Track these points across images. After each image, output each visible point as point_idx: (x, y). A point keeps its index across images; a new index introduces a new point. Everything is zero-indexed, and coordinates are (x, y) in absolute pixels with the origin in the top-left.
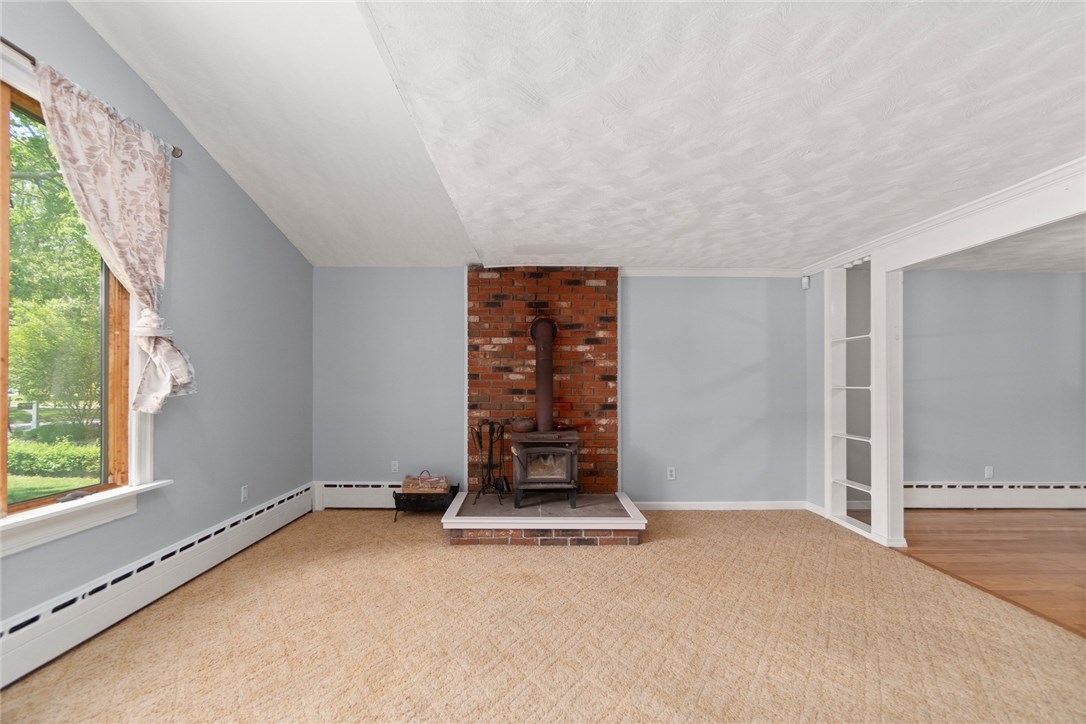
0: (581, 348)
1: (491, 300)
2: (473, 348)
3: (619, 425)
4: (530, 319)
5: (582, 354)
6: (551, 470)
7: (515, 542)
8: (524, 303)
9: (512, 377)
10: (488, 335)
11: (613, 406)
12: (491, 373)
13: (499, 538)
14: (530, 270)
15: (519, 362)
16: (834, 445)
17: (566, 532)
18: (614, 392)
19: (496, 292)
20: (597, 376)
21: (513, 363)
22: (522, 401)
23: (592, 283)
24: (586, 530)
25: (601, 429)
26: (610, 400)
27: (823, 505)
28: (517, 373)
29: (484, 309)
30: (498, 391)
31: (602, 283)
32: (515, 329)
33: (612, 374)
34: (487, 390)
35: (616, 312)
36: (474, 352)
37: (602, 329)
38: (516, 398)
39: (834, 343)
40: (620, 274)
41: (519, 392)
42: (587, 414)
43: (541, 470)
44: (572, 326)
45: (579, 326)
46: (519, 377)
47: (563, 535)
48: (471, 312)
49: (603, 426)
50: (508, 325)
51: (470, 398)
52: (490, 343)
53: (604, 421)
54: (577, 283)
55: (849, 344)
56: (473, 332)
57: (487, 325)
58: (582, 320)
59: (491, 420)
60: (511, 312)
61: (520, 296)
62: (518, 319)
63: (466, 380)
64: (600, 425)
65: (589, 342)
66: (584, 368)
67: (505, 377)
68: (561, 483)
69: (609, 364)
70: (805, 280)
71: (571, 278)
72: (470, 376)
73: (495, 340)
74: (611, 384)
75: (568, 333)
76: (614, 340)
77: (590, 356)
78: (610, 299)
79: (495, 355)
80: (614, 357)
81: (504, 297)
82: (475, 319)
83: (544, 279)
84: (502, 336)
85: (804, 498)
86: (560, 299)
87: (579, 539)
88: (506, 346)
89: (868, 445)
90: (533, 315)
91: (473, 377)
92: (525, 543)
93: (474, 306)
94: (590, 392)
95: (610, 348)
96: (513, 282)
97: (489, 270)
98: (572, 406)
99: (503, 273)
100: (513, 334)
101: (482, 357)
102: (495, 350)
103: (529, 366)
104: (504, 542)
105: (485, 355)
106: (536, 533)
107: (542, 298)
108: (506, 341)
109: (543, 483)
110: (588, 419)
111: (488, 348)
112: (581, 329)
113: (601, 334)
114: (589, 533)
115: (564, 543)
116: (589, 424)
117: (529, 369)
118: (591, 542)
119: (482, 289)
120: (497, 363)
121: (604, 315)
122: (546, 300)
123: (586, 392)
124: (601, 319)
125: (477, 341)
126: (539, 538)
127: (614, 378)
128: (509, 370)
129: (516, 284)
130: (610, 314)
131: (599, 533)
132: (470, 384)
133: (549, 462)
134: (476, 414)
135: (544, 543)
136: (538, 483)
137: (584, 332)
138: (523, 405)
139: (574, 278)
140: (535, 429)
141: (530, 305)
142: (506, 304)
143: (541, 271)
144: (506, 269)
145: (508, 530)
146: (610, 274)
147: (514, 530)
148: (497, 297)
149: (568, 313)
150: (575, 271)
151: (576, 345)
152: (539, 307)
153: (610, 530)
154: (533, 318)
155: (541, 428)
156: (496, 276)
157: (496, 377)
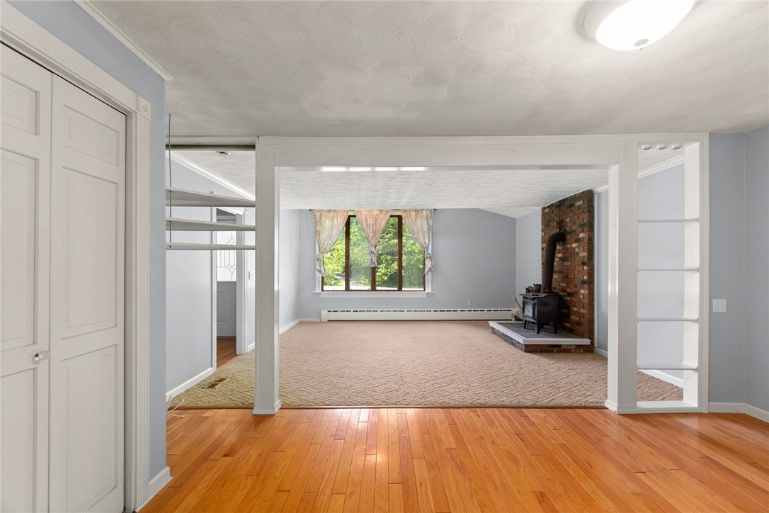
0: (574, 245)
1: (547, 223)
3: (595, 295)
5: (574, 249)
6: (529, 311)
11: (586, 282)
14: (558, 203)
20: (580, 262)
23: (577, 204)
25: (581, 296)
26: (585, 278)
29: (545, 228)
33: (585, 261)
37: (582, 232)
42: (576, 286)
44: (571, 232)
53: (582, 291)
54: (572, 206)
58: (575, 228)
60: (553, 228)
65: (576, 241)
66: (575, 257)
69: (584, 254)
74: (585, 267)
75: (569, 237)
76: (586, 238)
77: (577, 250)
78: (584, 212)
80: (585, 249)
82: (543, 234)
83: (562, 207)
90: (559, 228)
94: (577, 272)
95: (585, 244)
97: (547, 207)
98: (571, 281)
99: (550, 208)
110: (576, 289)
112: (574, 233)
113: (581, 235)
116: (577, 293)
121: (582, 223)
122: (563, 219)
124: (581, 226)
129: (554, 212)
130: (585, 222)
133: (528, 307)
141: (558, 223)
142: (551, 224)
144: (551, 205)
146: (584, 196)
148: (549, 221)
149: (570, 225)
150: (571, 199)
156: (548, 210)
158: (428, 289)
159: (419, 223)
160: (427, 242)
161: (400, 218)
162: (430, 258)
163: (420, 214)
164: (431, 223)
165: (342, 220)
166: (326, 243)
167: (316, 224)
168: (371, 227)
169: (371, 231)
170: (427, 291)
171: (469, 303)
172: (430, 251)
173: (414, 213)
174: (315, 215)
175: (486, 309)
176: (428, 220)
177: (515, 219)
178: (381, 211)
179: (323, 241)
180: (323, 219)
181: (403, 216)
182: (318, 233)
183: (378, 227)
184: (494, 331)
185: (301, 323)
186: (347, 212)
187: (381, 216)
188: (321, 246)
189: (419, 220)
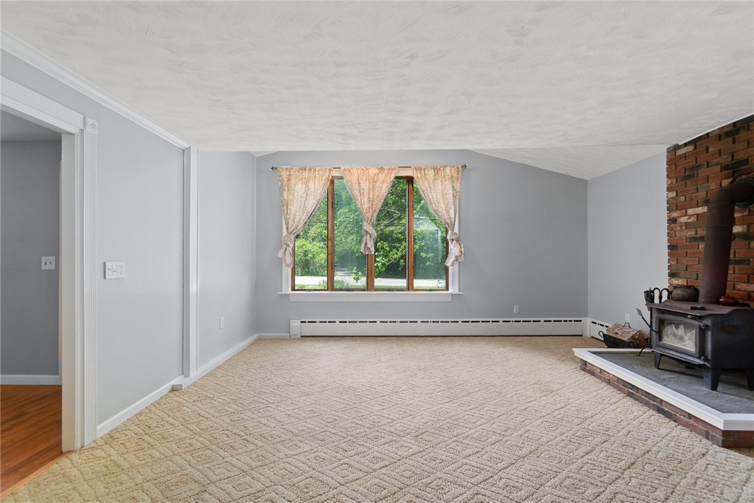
1: (687, 173)
2: (672, 221)
4: (726, 182)
8: (719, 167)
10: (684, 207)
12: (687, 243)
14: (725, 130)
19: (691, 164)
29: (681, 183)
32: (710, 196)
36: (673, 225)
48: (669, 189)
50: (702, 195)
51: (669, 267)
52: (686, 215)
56: (672, 206)
57: (683, 199)
60: (706, 180)
61: (715, 161)
62: (714, 186)
63: (666, 251)
67: (700, 247)
72: (670, 247)
73: (690, 211)
79: (690, 226)
81: (699, 167)
82: (673, 194)
83: (743, 135)
84: (697, 206)
88: (701, 216)
90: (729, 178)
91: (672, 247)
93: (672, 182)
96: (708, 149)
97: (686, 145)
99: (698, 143)
100: (707, 202)
101: (679, 228)
102: (689, 221)
105: (681, 226)
107: (740, 156)
108: (700, 210)
111: (684, 219)
119: (679, 165)
120: (691, 233)
122: (745, 157)
125: (675, 214)
128: (703, 239)
129: (710, 150)
132: (669, 254)
133: (680, 332)
134: (676, 282)
141: (726, 168)
142: (701, 173)
144: (700, 138)
148: (692, 168)
152: (737, 167)
154: (730, 180)
156: (690, 148)
158: (453, 289)
159: (440, 187)
160: (452, 216)
161: (410, 180)
162: (458, 240)
163: (441, 173)
164: (458, 186)
165: (322, 182)
166: (297, 219)
167: (282, 189)
168: (366, 194)
169: (366, 199)
170: (451, 291)
171: (516, 309)
172: (456, 230)
173: (431, 172)
174: (280, 176)
175: (542, 319)
176: (453, 182)
177: (587, 181)
178: (381, 169)
179: (292, 215)
180: (293, 181)
181: (415, 177)
182: (284, 203)
183: (377, 194)
184: (585, 366)
185: (259, 340)
186: (330, 170)
187: (381, 177)
188: (291, 223)
189: (438, 183)
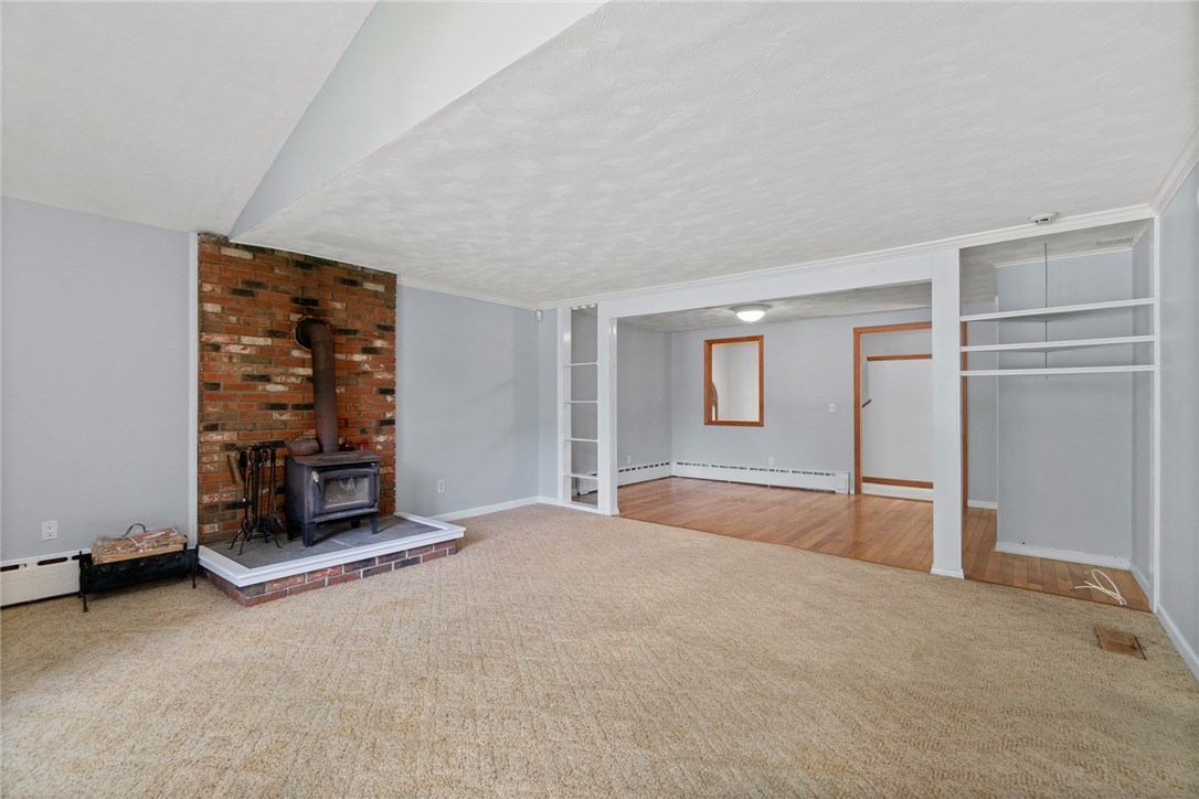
0: (357, 357)
1: (240, 286)
2: (208, 347)
3: (397, 442)
4: (295, 317)
5: (358, 364)
6: (351, 494)
7: (333, 582)
8: (288, 296)
9: (270, 387)
10: (235, 332)
11: (391, 422)
12: (238, 381)
13: (314, 582)
14: (295, 258)
15: (280, 370)
16: (564, 447)
17: (390, 557)
18: (392, 407)
19: (247, 277)
20: (375, 389)
21: (270, 370)
22: (284, 418)
23: (370, 286)
24: (409, 550)
25: (379, 447)
26: (388, 415)
27: (556, 496)
28: (277, 383)
29: (229, 297)
30: (251, 406)
31: (381, 288)
32: (275, 329)
33: (390, 387)
34: (233, 405)
35: (394, 322)
36: (210, 353)
37: (381, 337)
38: (275, 415)
39: (564, 368)
40: (399, 281)
41: (281, 407)
42: (363, 431)
43: (340, 497)
44: (347, 332)
45: (355, 332)
46: (280, 388)
47: (387, 561)
48: (204, 298)
49: (381, 443)
50: (264, 322)
52: (239, 343)
53: (381, 439)
54: (353, 283)
55: (572, 368)
56: (211, 326)
57: (233, 319)
58: (358, 325)
59: (239, 444)
60: (269, 305)
61: (282, 287)
62: (280, 315)
64: (378, 443)
65: (366, 351)
66: (360, 380)
67: (260, 388)
68: (362, 508)
69: (388, 376)
70: (539, 313)
71: (346, 277)
72: (203, 385)
73: (246, 340)
74: (389, 398)
75: (342, 339)
76: (392, 352)
77: (367, 367)
78: (389, 307)
79: (246, 359)
80: (391, 369)
81: (259, 285)
82: (214, 308)
83: (314, 272)
84: (255, 335)
85: (537, 494)
86: (333, 299)
87: (402, 560)
88: (262, 348)
89: (596, 444)
90: (298, 313)
91: (208, 388)
92: (345, 580)
93: (213, 290)
94: (367, 407)
95: (388, 359)
96: (273, 269)
97: (237, 246)
98: (347, 423)
99: (259, 255)
100: (272, 334)
101: (226, 360)
102: (246, 352)
103: (293, 375)
104: (321, 585)
105: (231, 358)
106: (357, 565)
107: (311, 294)
108: (261, 341)
109: (341, 511)
110: (365, 436)
111: (235, 349)
112: (357, 336)
113: (379, 343)
114: (413, 552)
115: (388, 569)
116: (366, 443)
117: (293, 379)
118: (415, 561)
119: (226, 270)
120: (249, 369)
121: (382, 323)
122: (316, 298)
123: (363, 407)
124: (379, 326)
125: (218, 339)
126: (361, 571)
127: (391, 392)
128: (266, 379)
129: (277, 271)
130: (388, 323)
131: (423, 550)
132: (204, 397)
133: (350, 486)
134: (215, 437)
135: (366, 574)
136: (336, 512)
137: (361, 340)
138: (284, 422)
139: (351, 278)
140: (320, 451)
141: (295, 300)
142: (261, 294)
143: (308, 261)
144: (262, 250)
145: (326, 569)
146: (389, 280)
147: (332, 568)
148: (248, 283)
149: (343, 316)
150: (351, 269)
151: (352, 354)
152: (305, 304)
153: (431, 545)
154: (300, 316)
155: (326, 449)
156: (248, 256)
157: (248, 388)
